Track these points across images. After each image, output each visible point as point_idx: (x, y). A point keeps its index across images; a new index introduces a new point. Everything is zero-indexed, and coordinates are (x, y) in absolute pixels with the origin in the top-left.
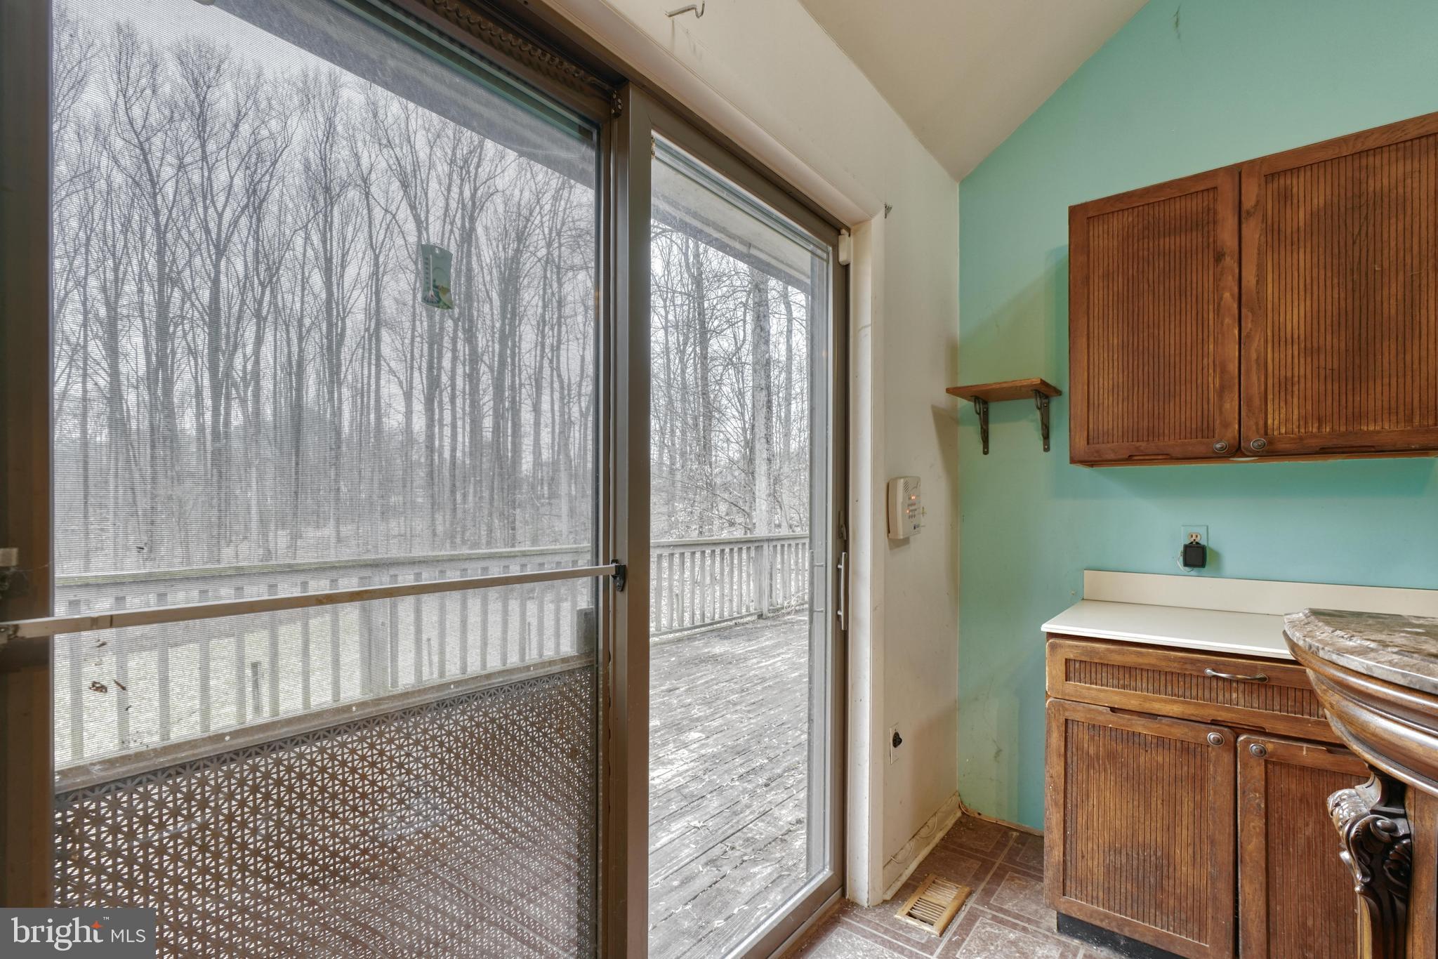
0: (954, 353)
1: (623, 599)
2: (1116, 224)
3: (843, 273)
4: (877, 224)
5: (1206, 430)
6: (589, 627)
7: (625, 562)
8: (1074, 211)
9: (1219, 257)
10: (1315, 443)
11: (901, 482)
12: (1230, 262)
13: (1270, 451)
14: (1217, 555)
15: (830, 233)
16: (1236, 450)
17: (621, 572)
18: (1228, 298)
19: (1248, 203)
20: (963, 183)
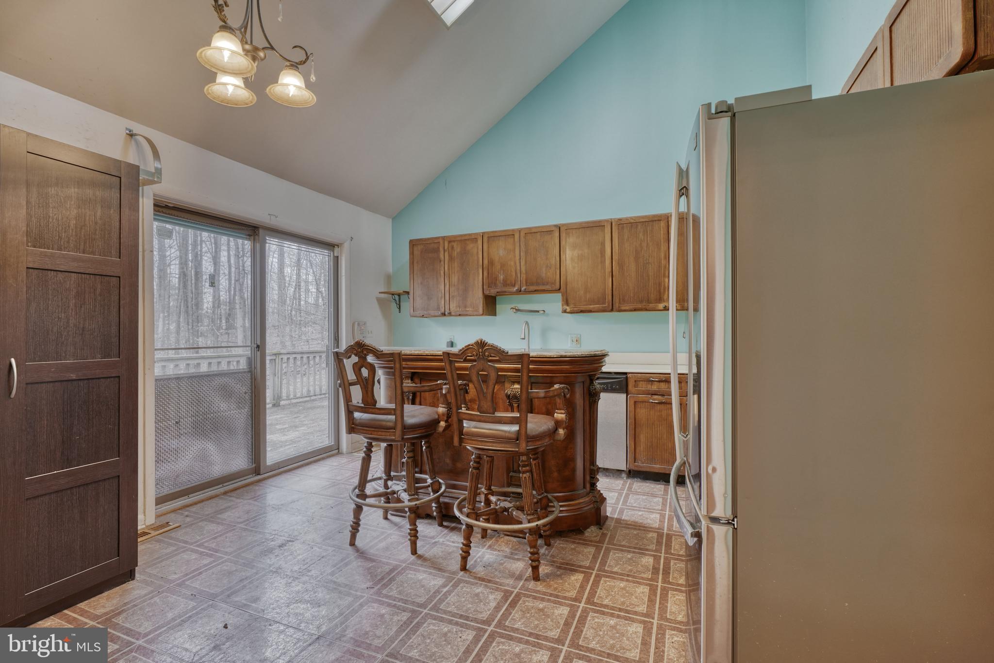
0: (389, 279)
1: (259, 353)
2: (420, 247)
3: (336, 259)
4: (346, 245)
5: (438, 309)
6: (250, 361)
7: (259, 344)
8: (411, 241)
9: (440, 261)
10: (458, 313)
11: (356, 323)
12: (442, 263)
13: (450, 314)
14: (456, 344)
15: (332, 248)
16: (444, 314)
17: (258, 347)
18: (442, 273)
19: (446, 248)
20: (393, 219)
